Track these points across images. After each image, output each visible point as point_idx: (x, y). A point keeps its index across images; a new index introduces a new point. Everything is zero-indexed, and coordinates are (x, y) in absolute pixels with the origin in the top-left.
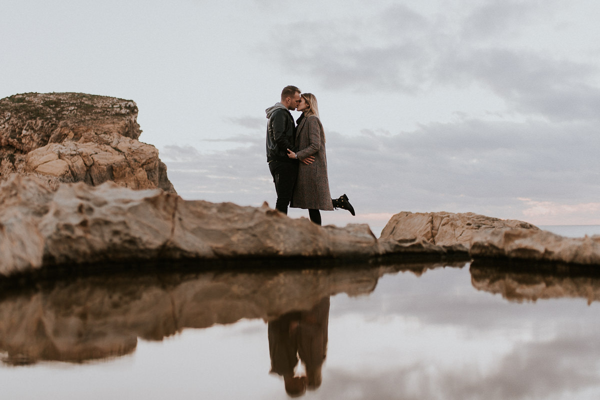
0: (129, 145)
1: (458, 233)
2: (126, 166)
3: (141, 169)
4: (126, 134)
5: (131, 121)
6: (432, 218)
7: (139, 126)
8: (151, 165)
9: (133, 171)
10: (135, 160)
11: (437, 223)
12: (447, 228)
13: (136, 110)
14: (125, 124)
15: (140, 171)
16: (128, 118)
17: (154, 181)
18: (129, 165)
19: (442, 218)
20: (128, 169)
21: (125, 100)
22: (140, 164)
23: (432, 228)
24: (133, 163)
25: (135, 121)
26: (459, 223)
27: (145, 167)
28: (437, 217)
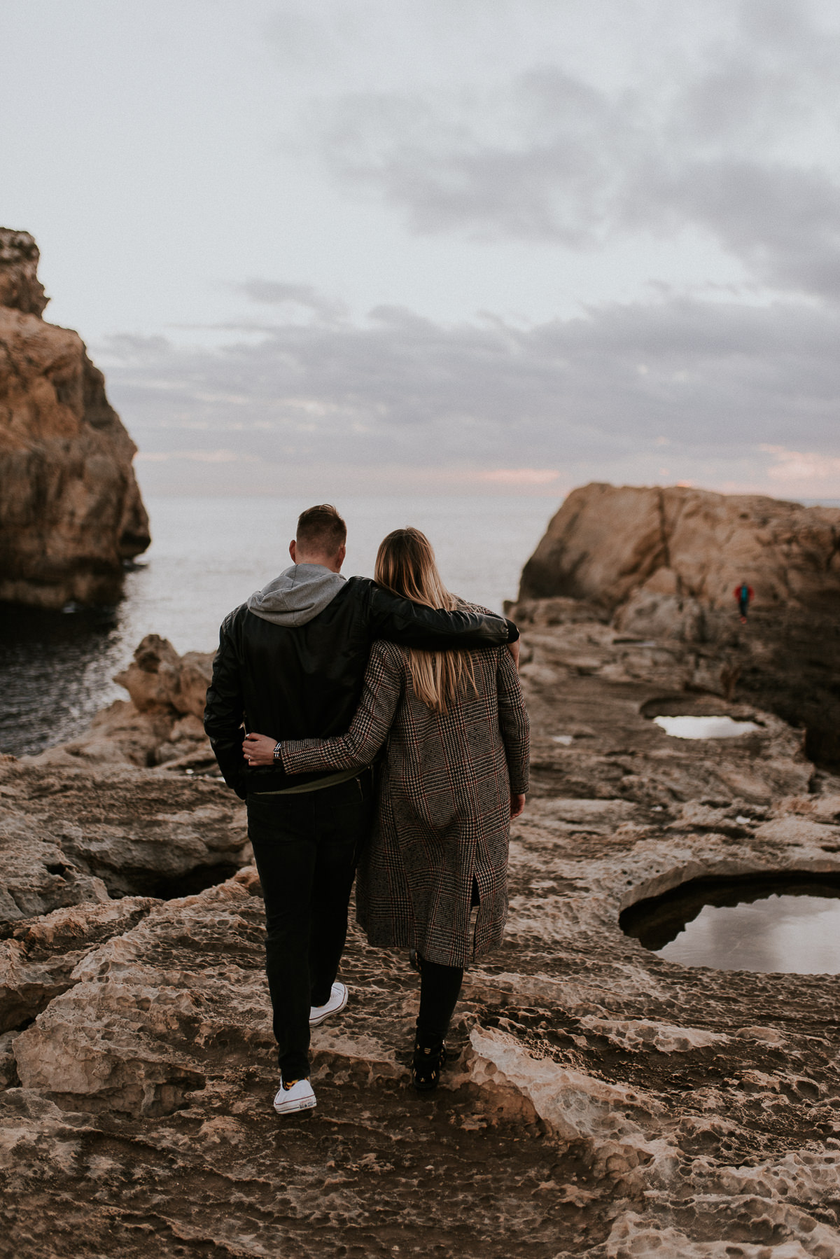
0: (14, 326)
1: (721, 533)
2: (10, 373)
3: (42, 380)
4: (14, 304)
5: (23, 277)
6: (662, 499)
7: (42, 287)
8: (66, 373)
9: (25, 384)
10: (30, 361)
11: (671, 510)
12: (694, 523)
13: (34, 253)
14: (10, 281)
15: (40, 385)
16: (17, 267)
17: (73, 407)
18: (15, 370)
19: (683, 501)
20: (13, 380)
21: (10, 231)
22: (41, 370)
23: (663, 521)
24: (24, 365)
25: (34, 277)
26: (722, 512)
27: (52, 375)
28: (671, 498)
